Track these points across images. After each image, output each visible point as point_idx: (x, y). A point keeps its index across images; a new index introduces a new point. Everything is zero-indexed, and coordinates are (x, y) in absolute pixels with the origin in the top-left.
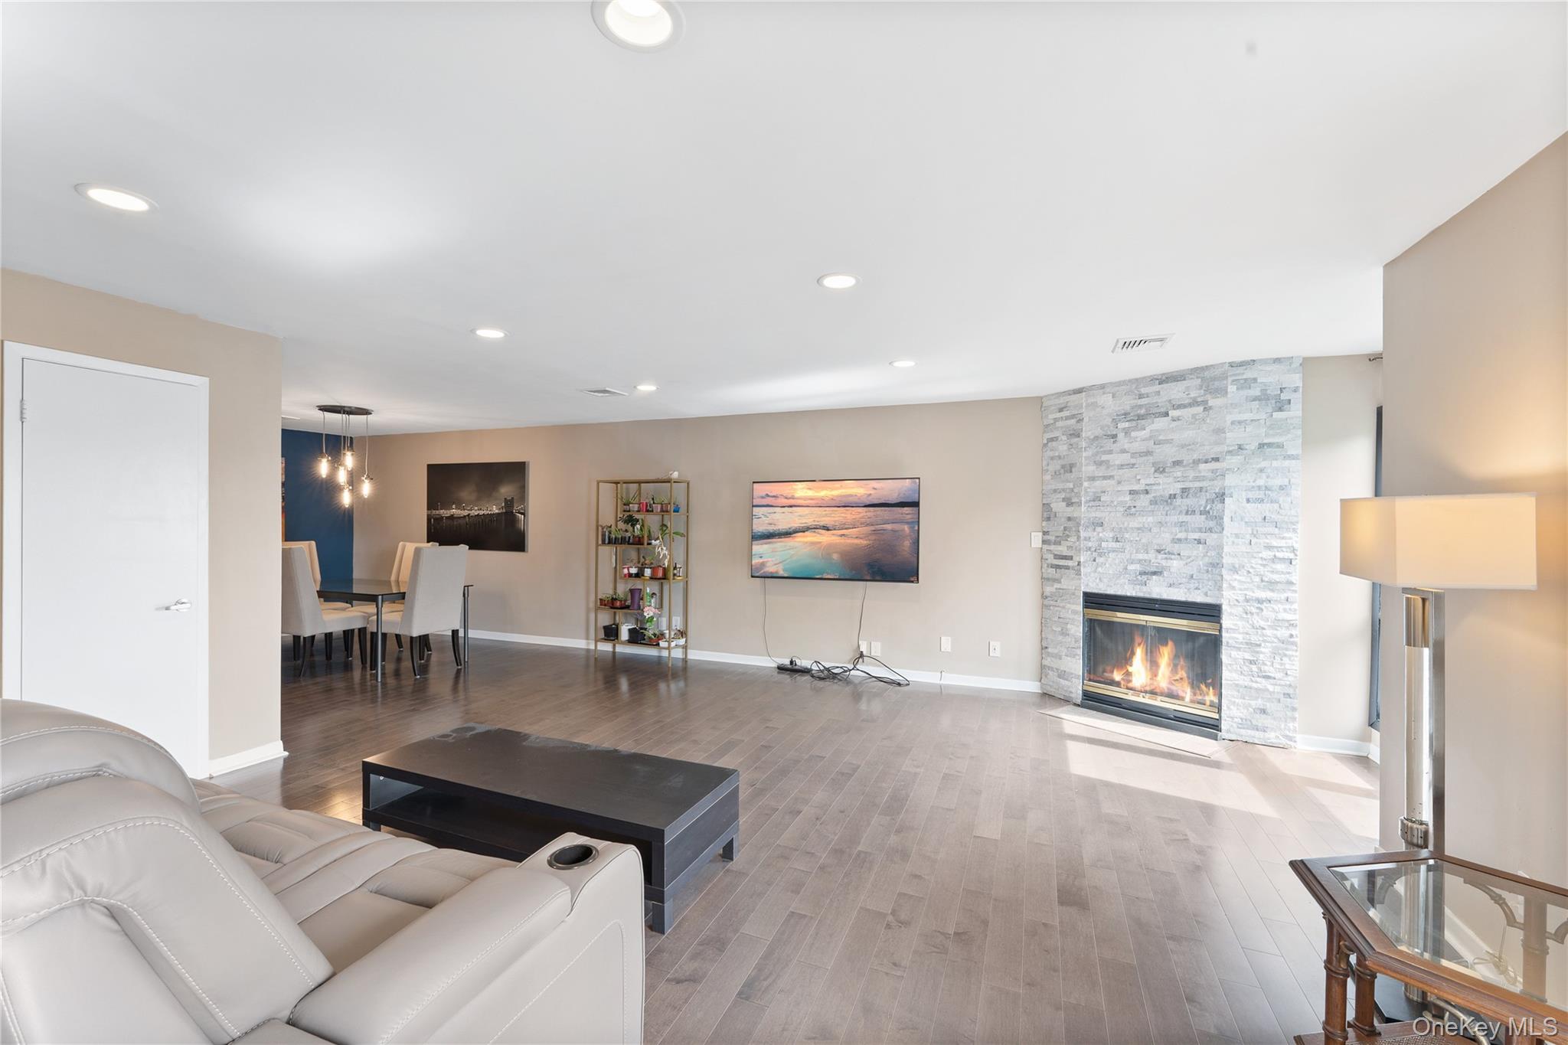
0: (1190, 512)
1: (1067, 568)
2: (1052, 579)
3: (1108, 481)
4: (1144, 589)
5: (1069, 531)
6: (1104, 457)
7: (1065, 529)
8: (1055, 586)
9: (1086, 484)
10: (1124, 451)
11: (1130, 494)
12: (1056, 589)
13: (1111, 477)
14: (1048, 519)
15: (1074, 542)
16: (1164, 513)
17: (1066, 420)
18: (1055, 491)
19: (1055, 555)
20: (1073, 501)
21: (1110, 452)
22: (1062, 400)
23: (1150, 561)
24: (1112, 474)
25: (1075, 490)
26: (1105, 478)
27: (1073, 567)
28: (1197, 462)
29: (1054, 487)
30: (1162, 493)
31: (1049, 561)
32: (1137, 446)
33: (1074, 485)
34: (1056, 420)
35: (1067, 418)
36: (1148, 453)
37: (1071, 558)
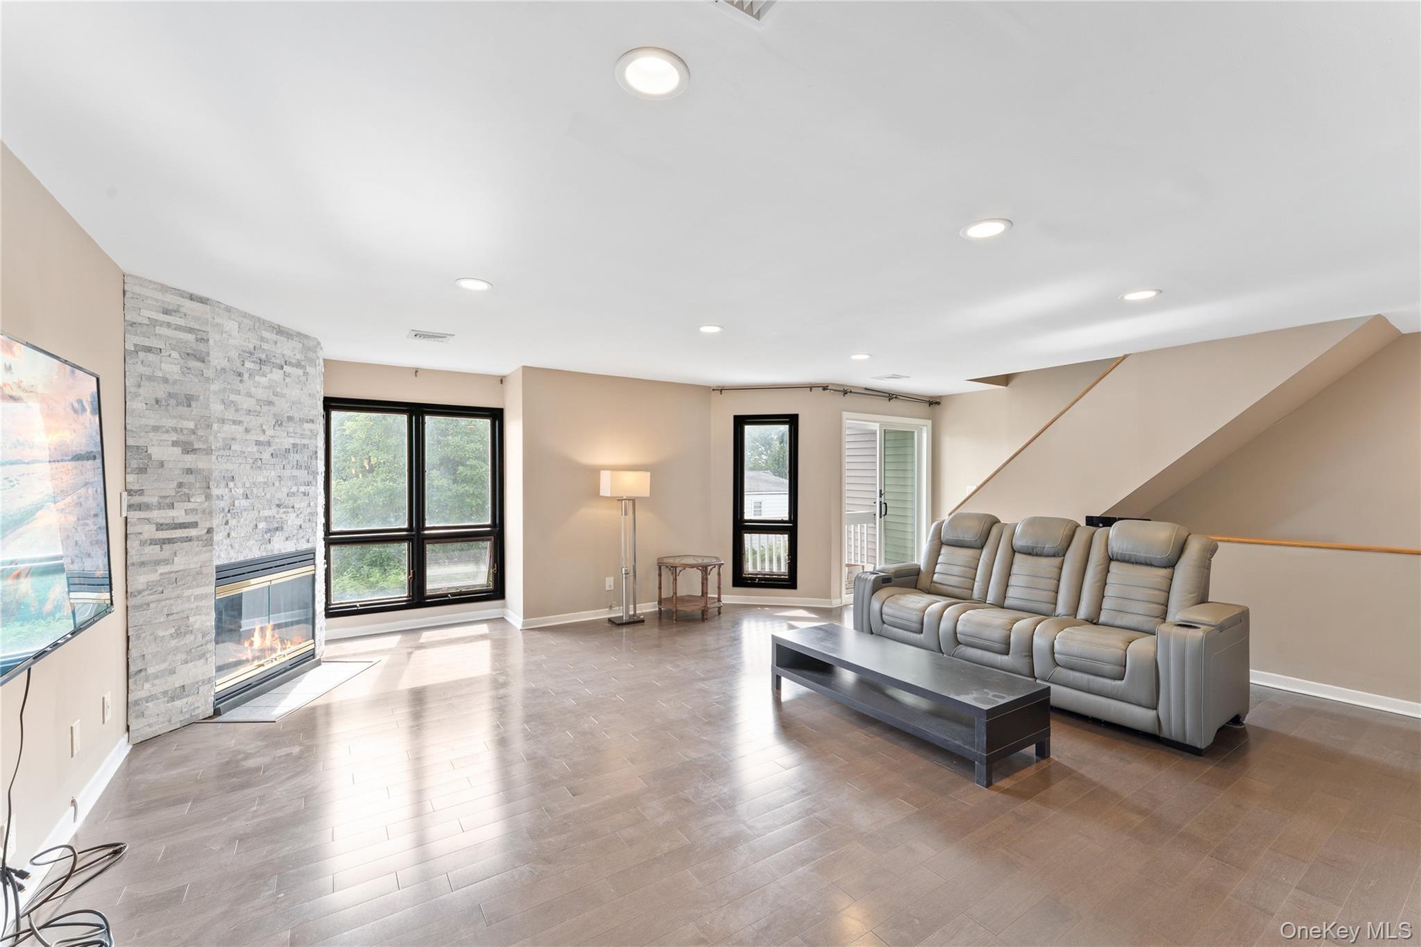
0: (298, 466)
1: (189, 539)
2: (150, 562)
3: (237, 427)
4: (269, 547)
5: (190, 489)
6: (233, 397)
7: (180, 485)
8: (159, 572)
9: (215, 427)
10: (249, 395)
11: (256, 444)
12: (161, 574)
13: (240, 422)
14: (142, 470)
15: (201, 503)
16: (282, 467)
17: (176, 329)
18: (156, 429)
19: (157, 524)
20: (196, 446)
21: (238, 392)
22: (171, 300)
23: (274, 517)
24: (241, 419)
25: (200, 433)
26: (234, 422)
27: (198, 538)
28: (302, 421)
29: (152, 422)
30: (280, 447)
31: (146, 536)
32: (260, 393)
33: (196, 426)
34: (154, 323)
35: (178, 328)
36: (270, 403)
37: (194, 525)
